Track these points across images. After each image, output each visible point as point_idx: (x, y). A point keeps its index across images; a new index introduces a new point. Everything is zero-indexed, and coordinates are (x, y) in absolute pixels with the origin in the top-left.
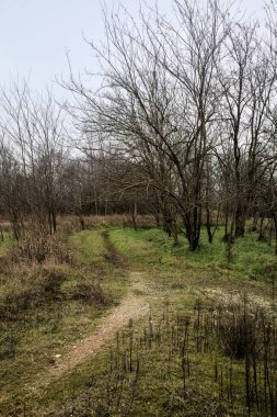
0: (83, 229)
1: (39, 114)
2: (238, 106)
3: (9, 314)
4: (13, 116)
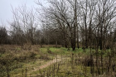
1: (29, 14)
2: (86, 11)
3: (20, 60)
4: (22, 13)
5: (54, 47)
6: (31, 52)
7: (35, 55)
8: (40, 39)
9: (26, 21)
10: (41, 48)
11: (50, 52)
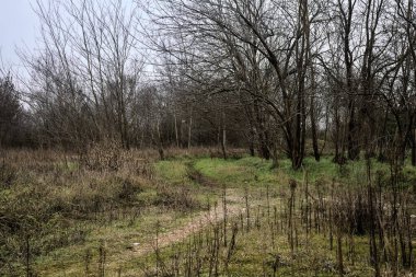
0: (163, 159)
4: (76, 18)
5: (212, 156)
6: (120, 180)
7: (138, 189)
8: (156, 124)
9: (94, 50)
10: (161, 163)
11: (196, 177)
